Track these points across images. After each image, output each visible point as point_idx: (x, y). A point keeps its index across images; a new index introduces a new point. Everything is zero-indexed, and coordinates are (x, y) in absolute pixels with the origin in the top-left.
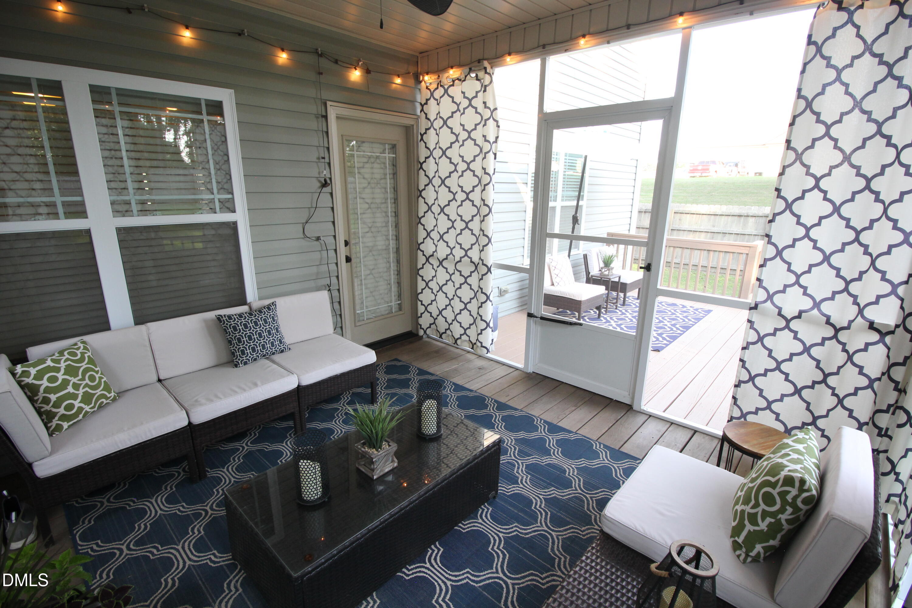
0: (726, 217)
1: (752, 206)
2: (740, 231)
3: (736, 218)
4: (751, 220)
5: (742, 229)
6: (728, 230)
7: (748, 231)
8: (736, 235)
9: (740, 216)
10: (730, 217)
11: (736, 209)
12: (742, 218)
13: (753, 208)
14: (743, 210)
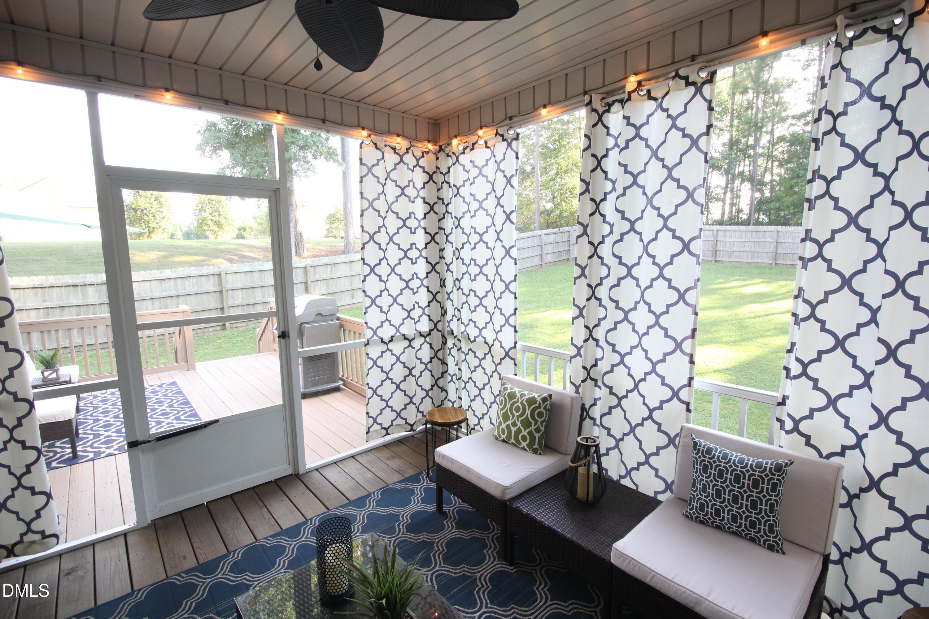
0: (58, 289)
1: (87, 273)
2: (81, 302)
3: (72, 288)
4: (90, 289)
5: (83, 299)
6: (65, 303)
7: (90, 301)
8: (77, 308)
9: (75, 286)
10: (63, 288)
11: (68, 279)
12: (79, 288)
13: (88, 275)
14: (79, 279)
